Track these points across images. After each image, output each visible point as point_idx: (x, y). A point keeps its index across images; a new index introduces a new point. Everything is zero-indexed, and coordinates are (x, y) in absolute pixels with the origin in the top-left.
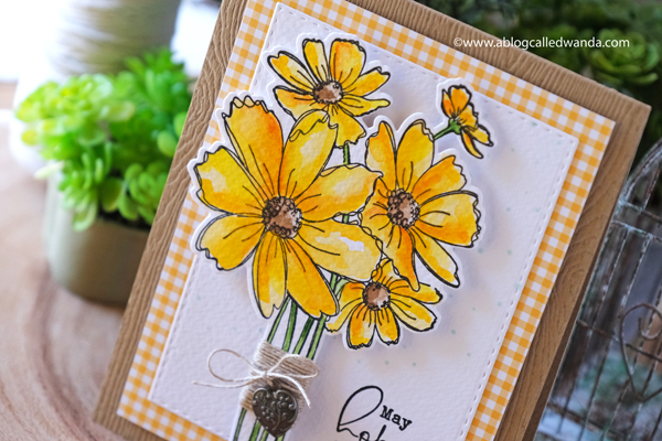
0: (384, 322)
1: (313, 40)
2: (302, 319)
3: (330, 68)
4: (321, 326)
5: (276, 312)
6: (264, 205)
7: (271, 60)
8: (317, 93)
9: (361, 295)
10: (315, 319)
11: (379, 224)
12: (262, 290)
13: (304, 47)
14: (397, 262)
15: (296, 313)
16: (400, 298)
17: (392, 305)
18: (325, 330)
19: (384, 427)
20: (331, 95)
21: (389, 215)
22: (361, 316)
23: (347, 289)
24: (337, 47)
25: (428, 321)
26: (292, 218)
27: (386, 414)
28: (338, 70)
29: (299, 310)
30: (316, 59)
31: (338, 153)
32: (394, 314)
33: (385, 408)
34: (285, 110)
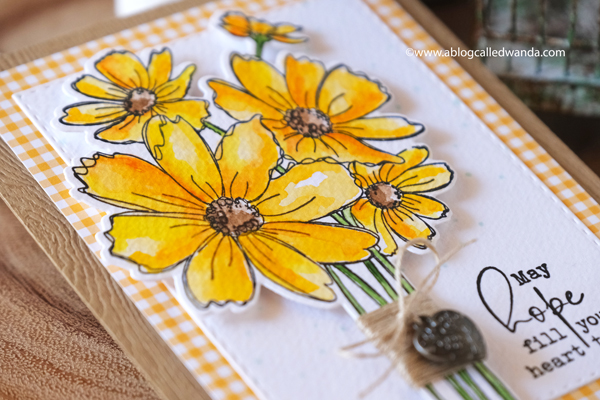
0: (417, 206)
1: (78, 80)
2: (361, 270)
3: (118, 84)
4: (381, 259)
5: (335, 287)
6: (207, 223)
7: (64, 120)
8: (132, 110)
9: (374, 208)
10: (369, 259)
11: (308, 148)
12: (298, 284)
13: (78, 90)
14: (360, 158)
15: (350, 271)
16: (401, 179)
17: (404, 190)
18: (389, 258)
19: (535, 289)
20: (144, 102)
21: (306, 136)
22: (397, 220)
23: (357, 214)
24: (103, 67)
25: (442, 171)
26: (241, 209)
27: (521, 278)
28: (125, 80)
29: (348, 266)
30: (98, 89)
31: (207, 134)
32: (415, 193)
33: (513, 275)
34: (124, 143)
